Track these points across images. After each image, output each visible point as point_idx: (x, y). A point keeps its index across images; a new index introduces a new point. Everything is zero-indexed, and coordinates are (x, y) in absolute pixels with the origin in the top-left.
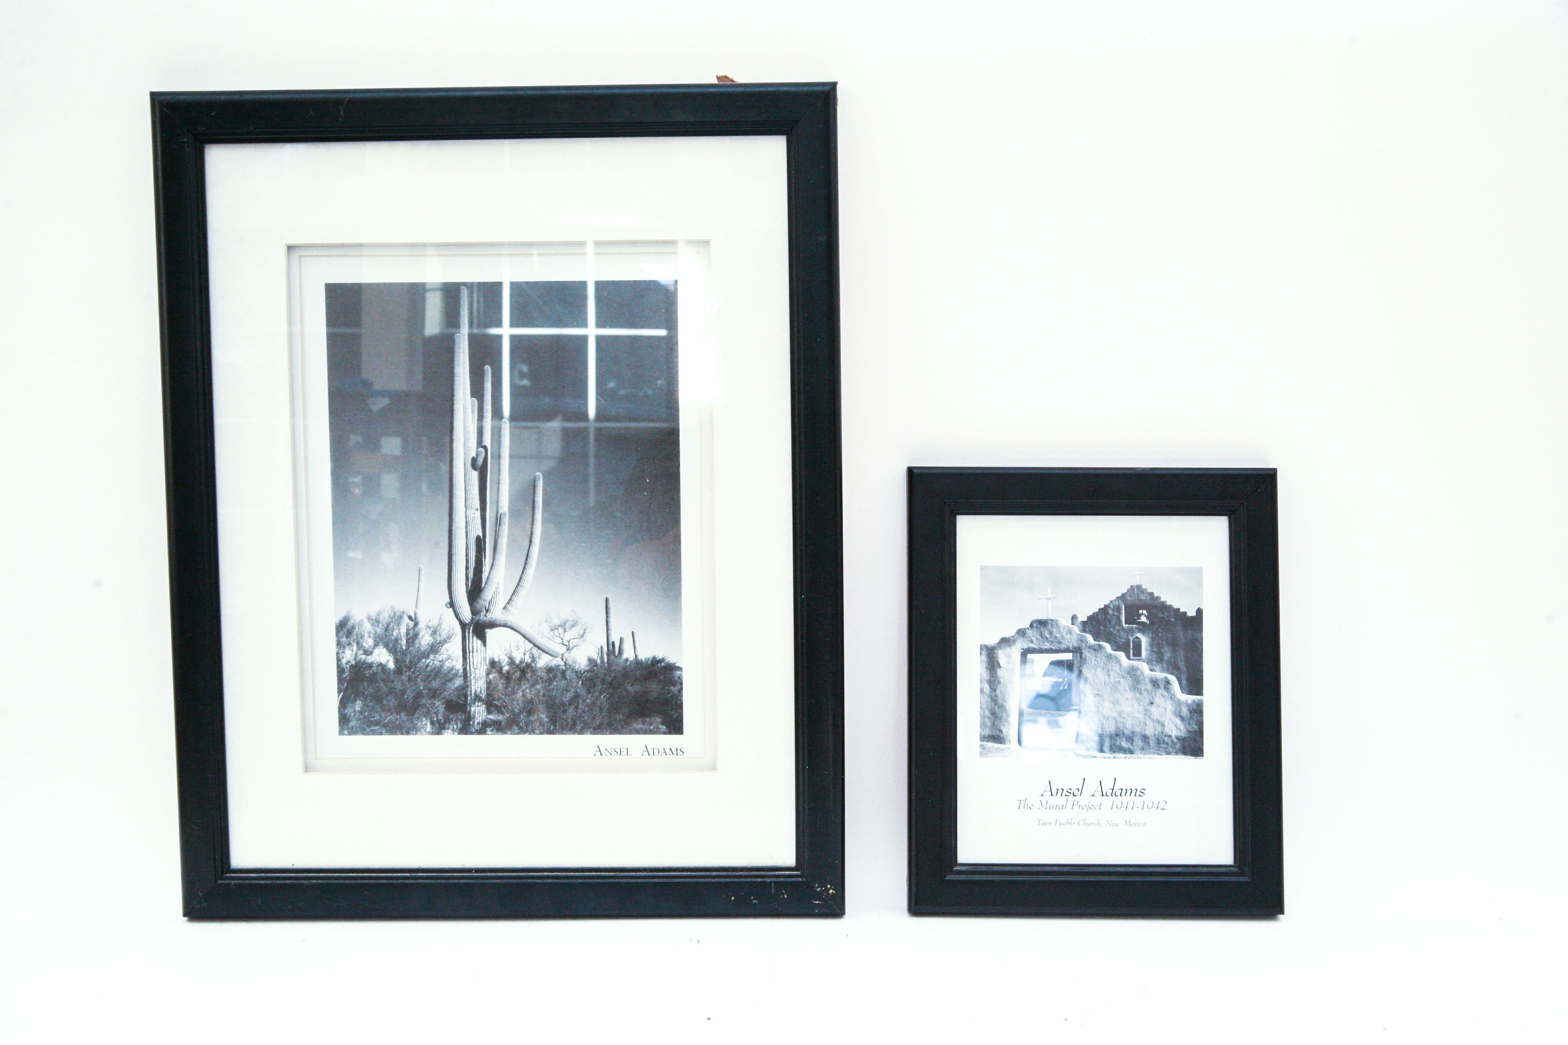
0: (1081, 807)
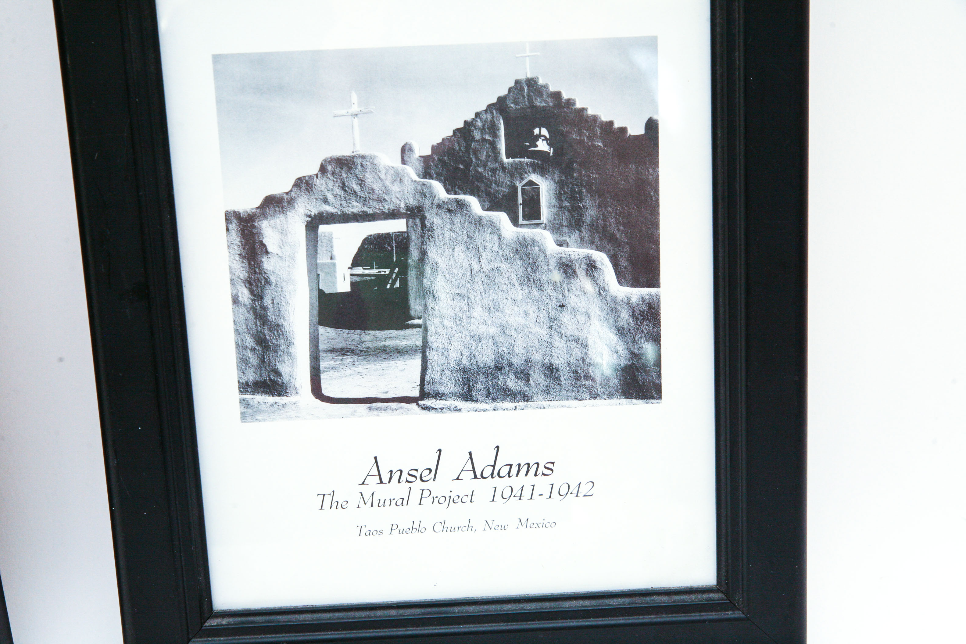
0: (436, 500)
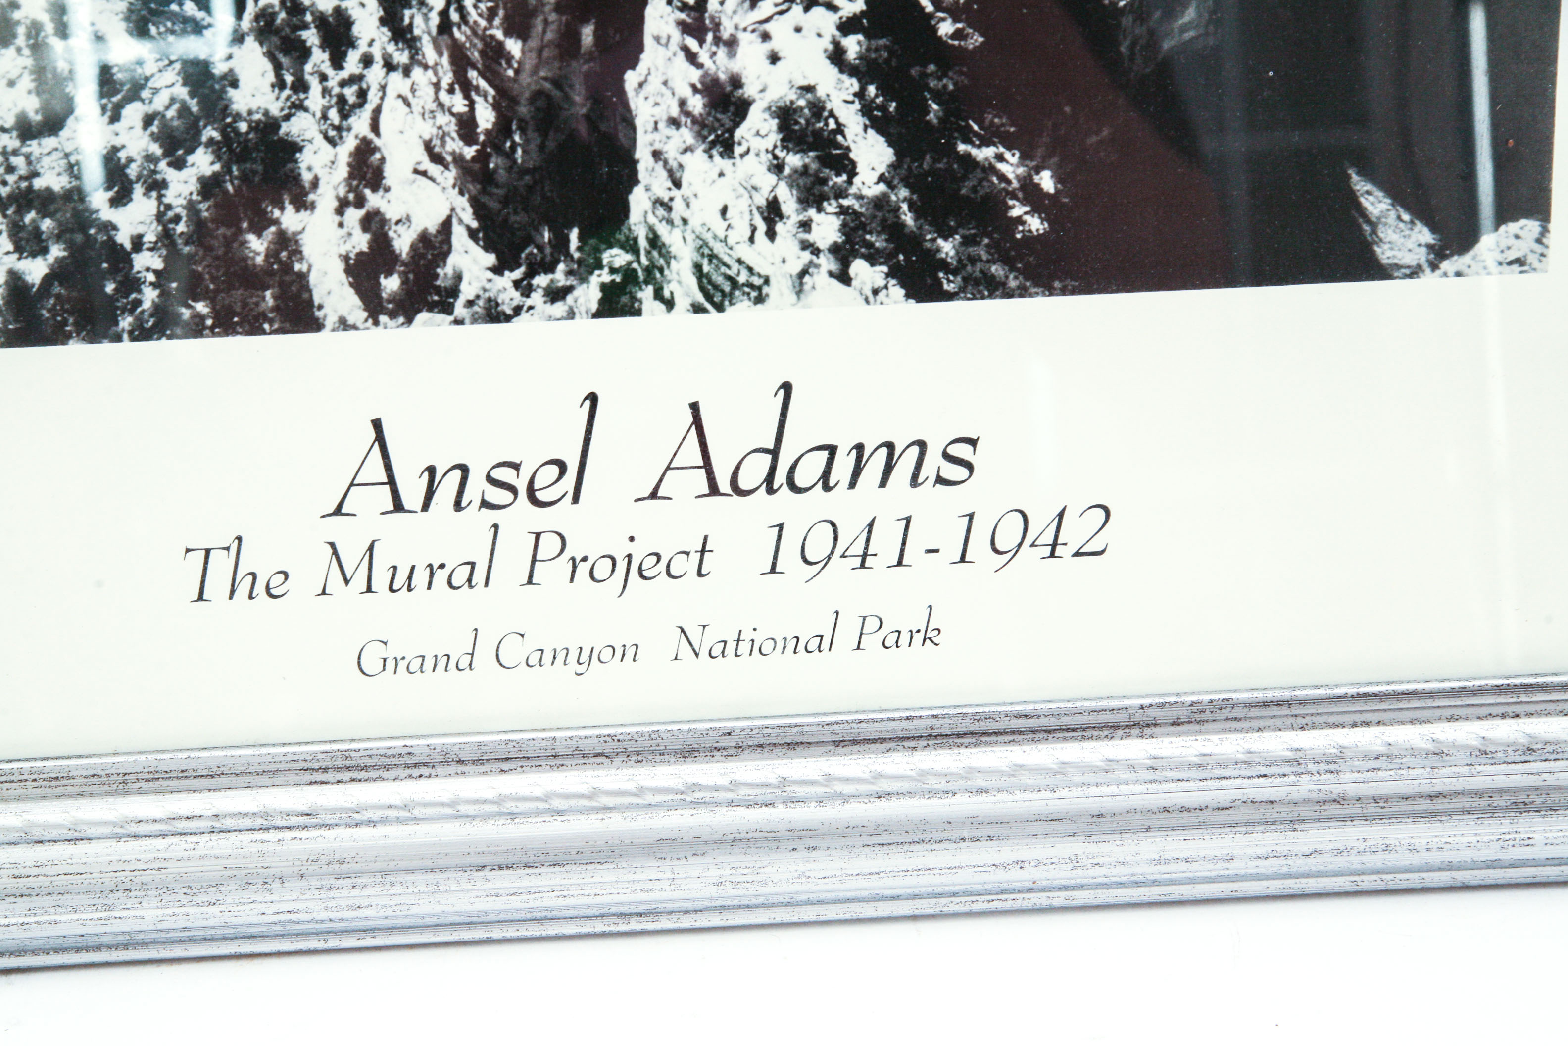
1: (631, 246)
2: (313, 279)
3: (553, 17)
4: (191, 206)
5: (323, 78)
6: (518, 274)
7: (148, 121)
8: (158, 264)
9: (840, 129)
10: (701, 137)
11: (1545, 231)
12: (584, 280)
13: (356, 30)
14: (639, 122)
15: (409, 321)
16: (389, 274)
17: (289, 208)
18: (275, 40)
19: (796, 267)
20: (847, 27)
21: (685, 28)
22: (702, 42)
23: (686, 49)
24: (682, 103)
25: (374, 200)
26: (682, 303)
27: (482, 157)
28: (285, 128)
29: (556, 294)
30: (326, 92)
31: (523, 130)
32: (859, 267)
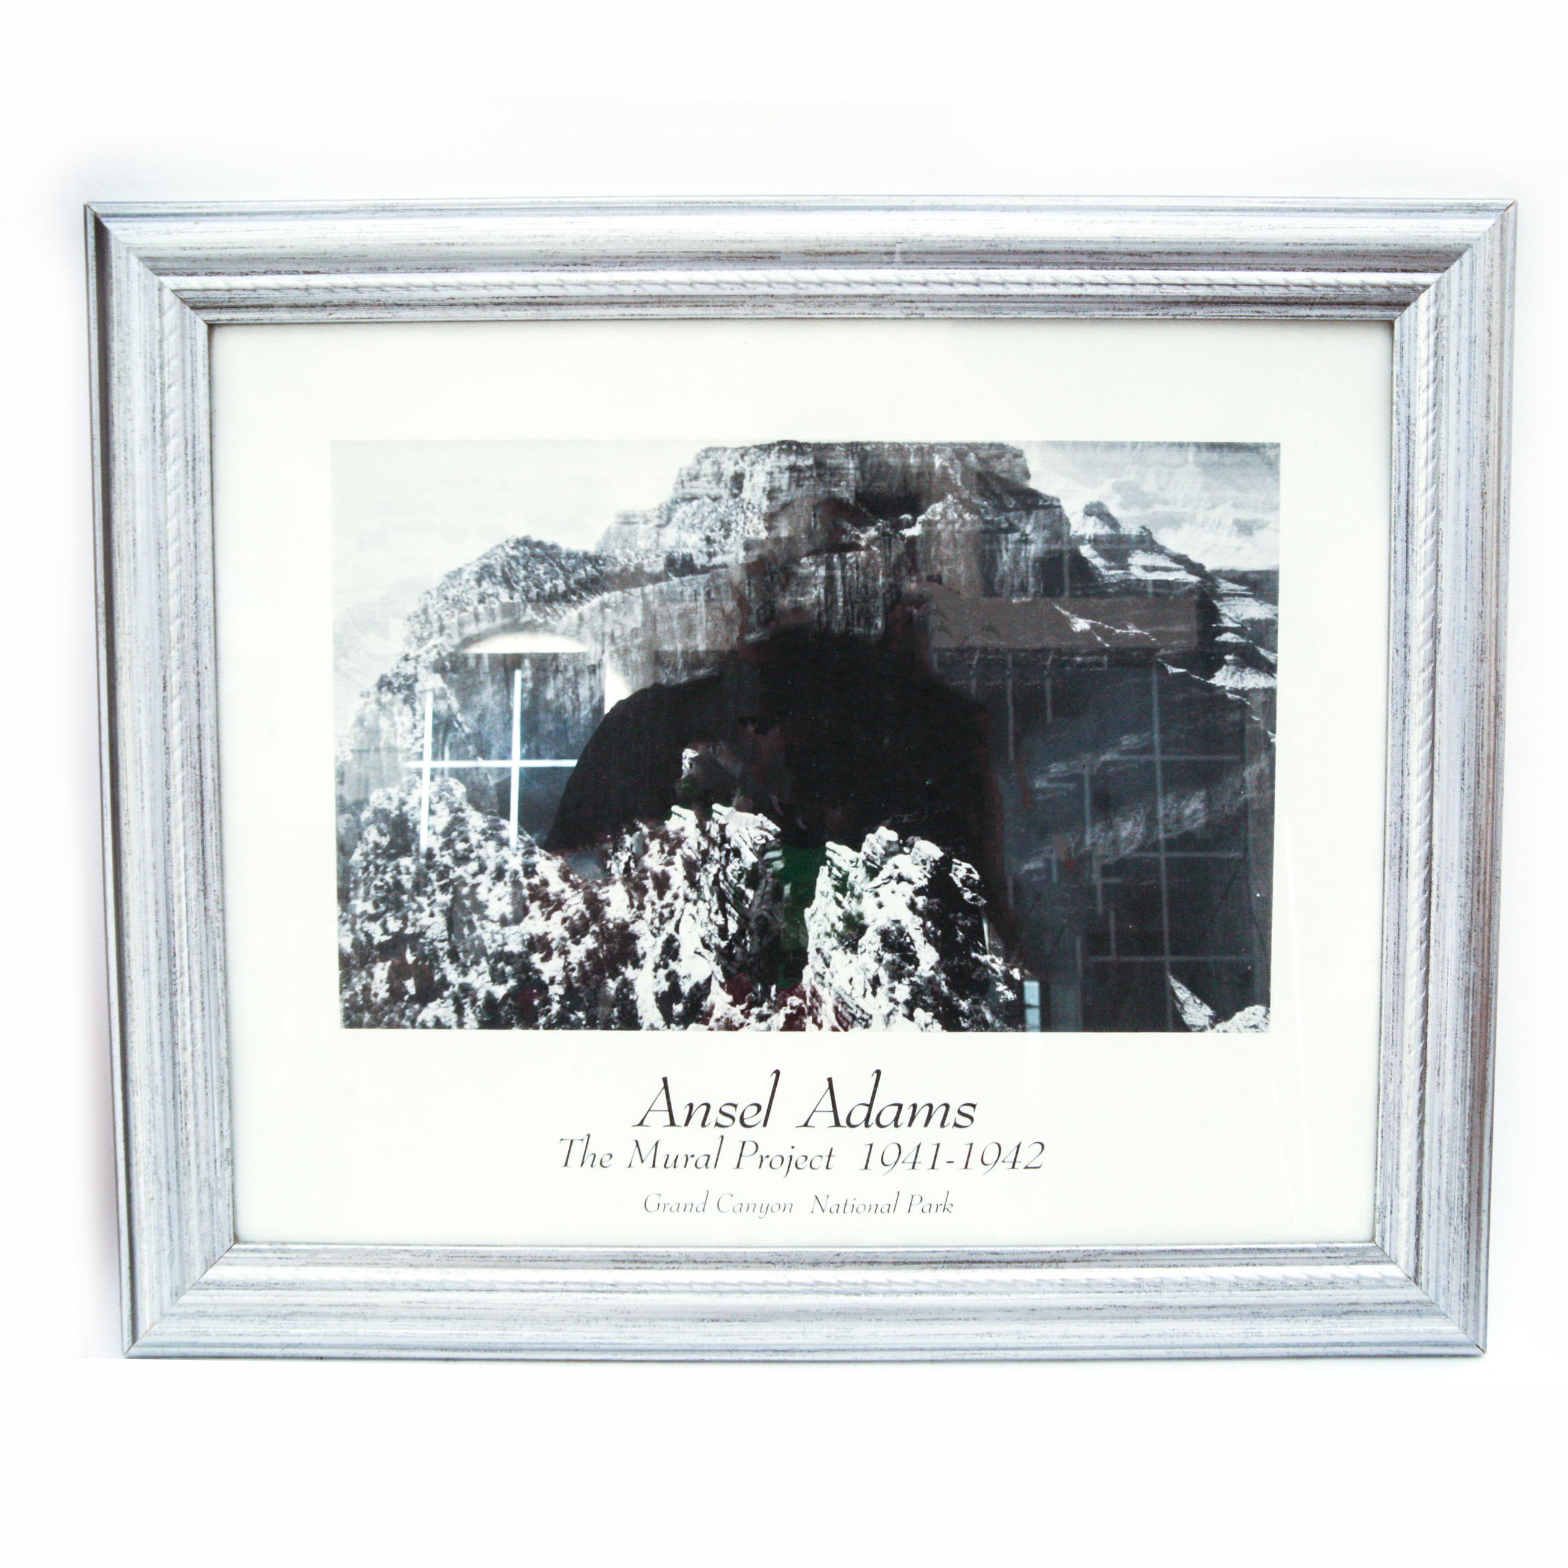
1: (802, 995)
2: (638, 1004)
3: (770, 880)
4: (581, 964)
5: (653, 904)
6: (744, 1006)
7: (564, 920)
8: (561, 991)
9: (912, 942)
10: (841, 943)
11: (1268, 1012)
12: (777, 1011)
13: (671, 881)
14: (810, 934)
15: (686, 1027)
16: (677, 1003)
17: (630, 967)
18: (631, 885)
19: (887, 1011)
20: (918, 892)
21: (837, 889)
22: (844, 895)
23: (836, 899)
24: (833, 926)
25: (673, 965)
26: (827, 1026)
27: (729, 947)
28: (632, 928)
29: (762, 1018)
30: (654, 910)
31: (751, 934)
32: (918, 1012)
